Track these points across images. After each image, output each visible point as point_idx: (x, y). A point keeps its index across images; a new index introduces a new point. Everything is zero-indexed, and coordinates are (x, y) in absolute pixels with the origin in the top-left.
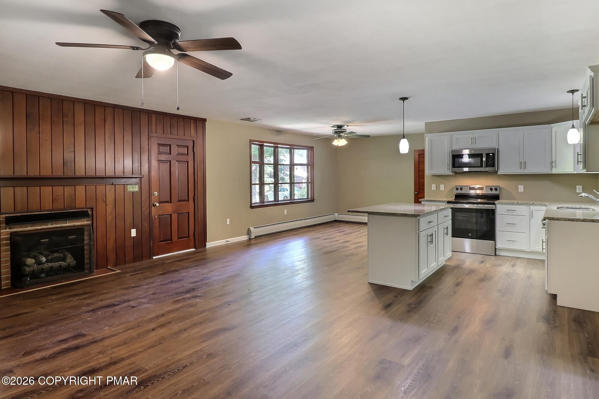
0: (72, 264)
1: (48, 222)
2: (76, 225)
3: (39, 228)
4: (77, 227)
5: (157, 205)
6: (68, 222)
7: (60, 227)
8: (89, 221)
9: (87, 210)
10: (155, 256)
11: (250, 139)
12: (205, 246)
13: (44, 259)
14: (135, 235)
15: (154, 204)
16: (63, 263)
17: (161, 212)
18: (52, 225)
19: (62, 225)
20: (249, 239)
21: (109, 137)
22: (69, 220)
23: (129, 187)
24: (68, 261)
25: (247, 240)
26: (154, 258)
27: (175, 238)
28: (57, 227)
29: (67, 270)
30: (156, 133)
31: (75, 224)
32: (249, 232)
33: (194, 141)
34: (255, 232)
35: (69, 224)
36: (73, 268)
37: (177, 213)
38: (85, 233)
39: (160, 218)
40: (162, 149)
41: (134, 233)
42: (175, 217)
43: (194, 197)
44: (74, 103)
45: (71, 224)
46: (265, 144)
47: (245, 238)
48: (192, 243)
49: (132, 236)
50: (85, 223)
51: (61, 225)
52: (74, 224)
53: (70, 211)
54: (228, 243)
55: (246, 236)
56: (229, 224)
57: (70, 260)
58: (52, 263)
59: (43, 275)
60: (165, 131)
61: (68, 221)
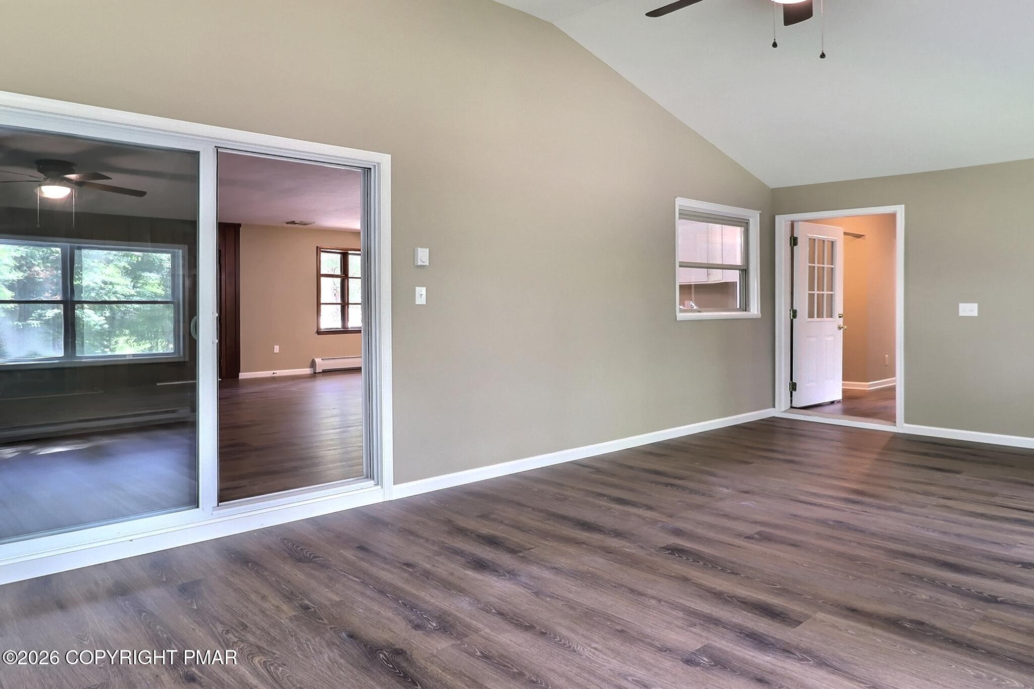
10: (159, 382)
11: (317, 247)
12: (238, 377)
20: (314, 373)
25: (310, 374)
26: (158, 384)
32: (313, 364)
34: (322, 364)
46: (350, 252)
47: (307, 371)
54: (275, 375)
55: (309, 369)
56: (278, 352)
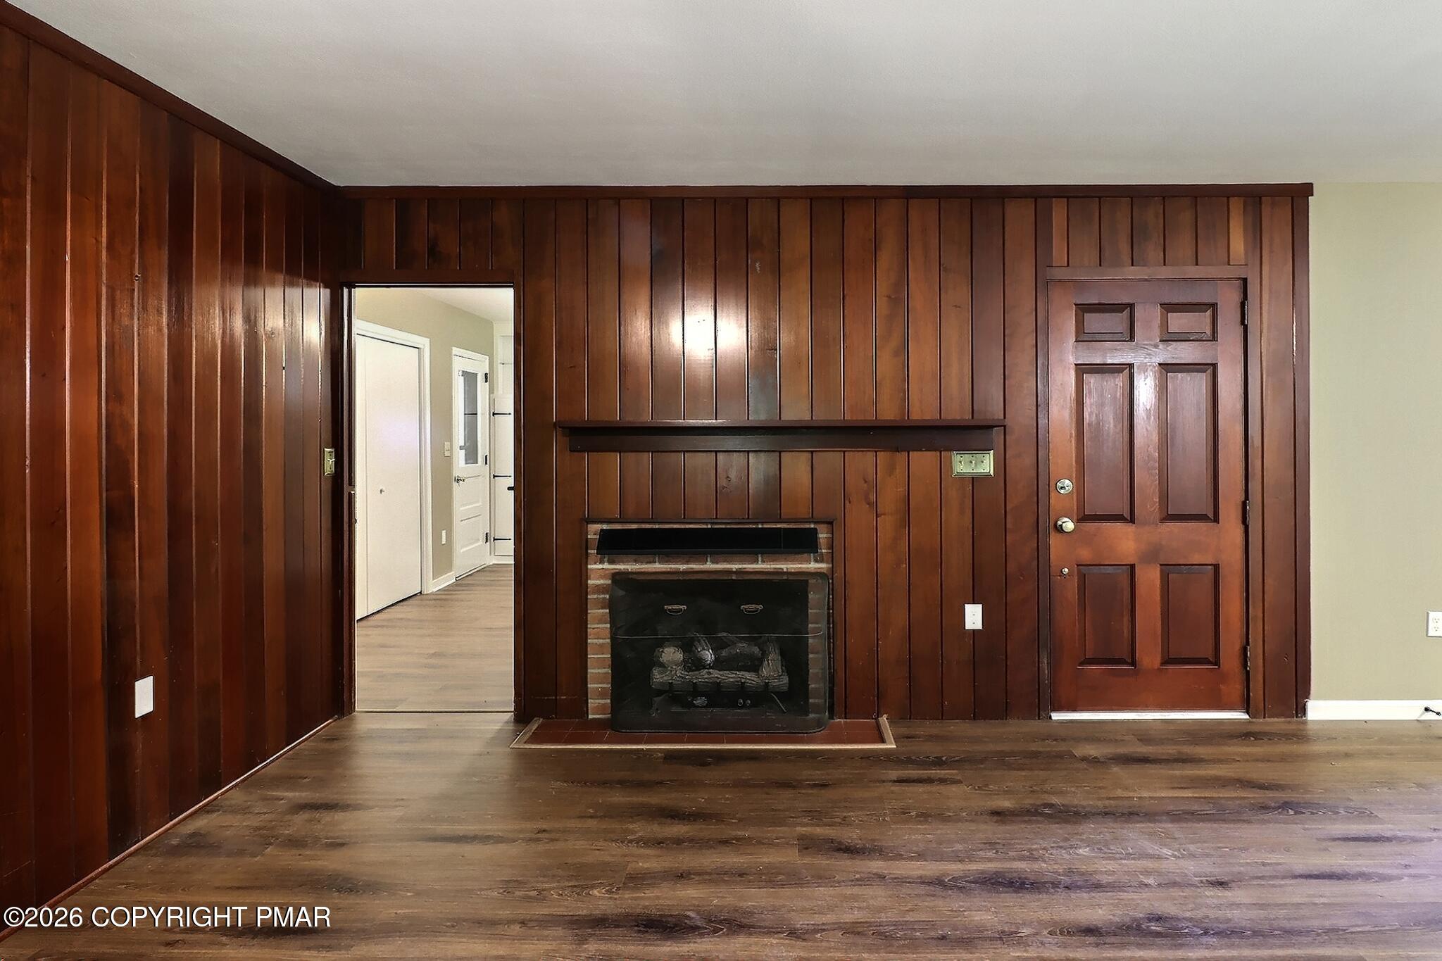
0: (776, 683)
1: (705, 554)
2: (785, 570)
3: (683, 567)
4: (785, 577)
5: (1069, 526)
6: (760, 559)
7: (738, 572)
8: (822, 561)
9: (816, 529)
10: (1059, 710)
12: (1303, 710)
13: (709, 656)
14: (979, 626)
15: (1059, 523)
16: (748, 677)
17: (1085, 554)
18: (717, 563)
19: (744, 566)
21: (889, 297)
22: (762, 554)
23: (958, 460)
24: (765, 672)
26: (1056, 716)
27: (1149, 656)
28: (730, 572)
29: (761, 697)
30: (1068, 265)
31: (782, 566)
33: (1245, 280)
35: (763, 566)
36: (781, 695)
37: (1161, 565)
38: (810, 596)
39: (1082, 577)
40: (1094, 322)
41: (974, 616)
42: (1149, 578)
43: (1244, 504)
44: (781, 203)
45: (769, 566)
48: (1234, 688)
49: (969, 626)
50: (810, 566)
51: (740, 566)
52: (778, 566)
53: (765, 526)
57: (772, 671)
58: (721, 673)
59: (700, 701)
60: (1106, 253)
61: (760, 555)
